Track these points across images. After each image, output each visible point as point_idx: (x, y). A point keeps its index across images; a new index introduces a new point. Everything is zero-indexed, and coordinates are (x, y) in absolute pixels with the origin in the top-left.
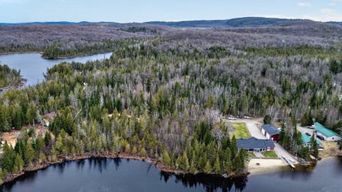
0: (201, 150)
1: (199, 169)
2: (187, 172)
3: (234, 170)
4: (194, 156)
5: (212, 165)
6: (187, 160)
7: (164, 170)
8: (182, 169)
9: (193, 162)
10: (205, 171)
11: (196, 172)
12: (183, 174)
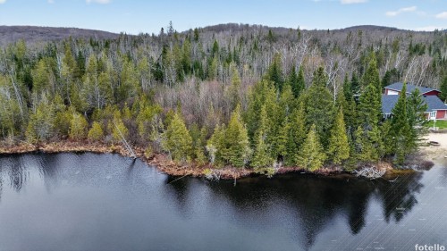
0: (282, 105)
1: (280, 158)
2: (246, 172)
3: (387, 157)
4: (264, 119)
5: (325, 142)
6: (244, 133)
7: (175, 172)
8: (227, 163)
9: (261, 140)
10: (303, 164)
11: (275, 168)
12: (231, 179)
